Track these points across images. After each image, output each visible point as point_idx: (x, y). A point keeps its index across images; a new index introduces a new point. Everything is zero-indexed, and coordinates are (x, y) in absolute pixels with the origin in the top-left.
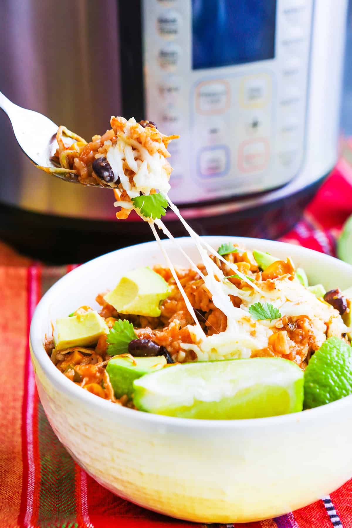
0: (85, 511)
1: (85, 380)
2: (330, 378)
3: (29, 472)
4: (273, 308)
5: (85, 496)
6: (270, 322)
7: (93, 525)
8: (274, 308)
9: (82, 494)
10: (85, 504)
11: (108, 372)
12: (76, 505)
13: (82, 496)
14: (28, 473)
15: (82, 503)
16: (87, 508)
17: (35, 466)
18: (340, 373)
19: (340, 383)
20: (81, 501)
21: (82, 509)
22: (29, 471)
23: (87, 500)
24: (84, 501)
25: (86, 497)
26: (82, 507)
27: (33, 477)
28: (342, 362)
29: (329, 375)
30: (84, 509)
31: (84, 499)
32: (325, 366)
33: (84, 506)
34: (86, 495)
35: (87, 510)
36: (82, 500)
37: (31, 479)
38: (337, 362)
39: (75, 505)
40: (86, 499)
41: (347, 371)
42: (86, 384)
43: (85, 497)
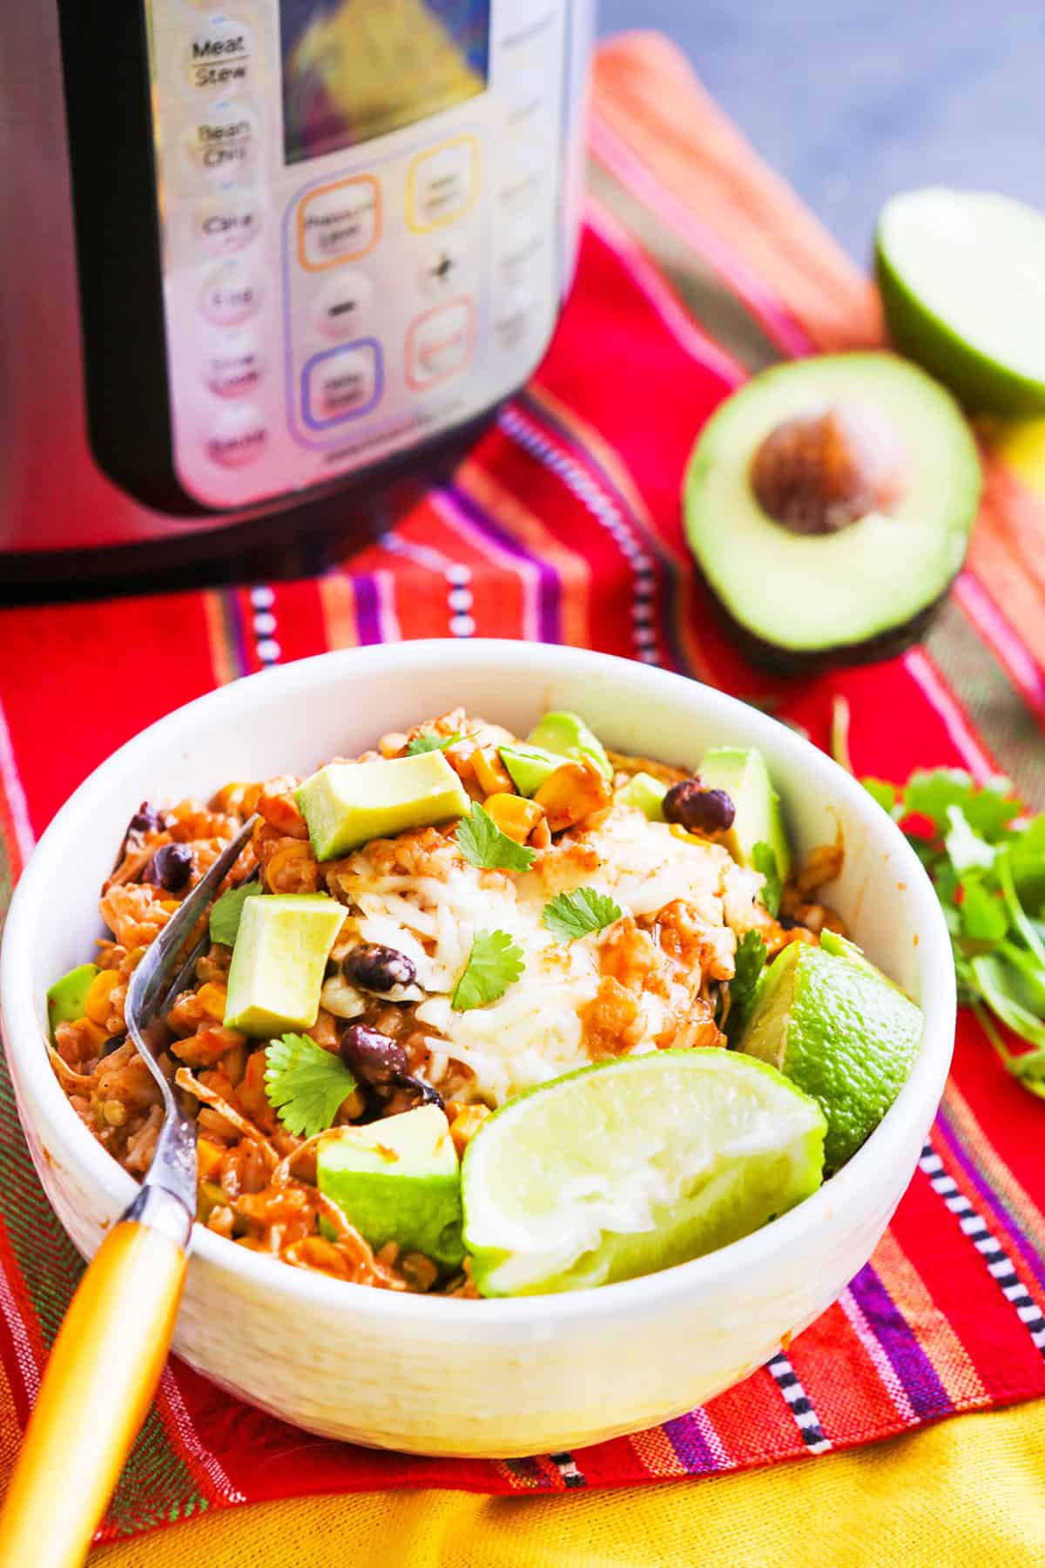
0: (189, 1431)
1: (276, 1233)
2: (847, 1073)
3: (15, 1343)
4: (598, 898)
5: (174, 1391)
6: (598, 936)
7: (242, 1495)
8: (601, 898)
9: (164, 1387)
10: (181, 1412)
11: (329, 1194)
12: (162, 1419)
13: (166, 1392)
14: (14, 1347)
15: (172, 1412)
16: (191, 1424)
17: (25, 1321)
18: (862, 1055)
19: (870, 1079)
20: (170, 1406)
21: (181, 1429)
22: (15, 1340)
23: (182, 1400)
24: (175, 1405)
25: (178, 1393)
26: (179, 1424)
27: (29, 1360)
28: (856, 1024)
29: (842, 1067)
30: (184, 1428)
31: (173, 1400)
32: (827, 1045)
33: (181, 1420)
34: (176, 1388)
35: (193, 1430)
36: (170, 1403)
37: (27, 1367)
38: (849, 1028)
39: (159, 1420)
40: (180, 1398)
41: (873, 1043)
42: (285, 1243)
43: (175, 1394)
